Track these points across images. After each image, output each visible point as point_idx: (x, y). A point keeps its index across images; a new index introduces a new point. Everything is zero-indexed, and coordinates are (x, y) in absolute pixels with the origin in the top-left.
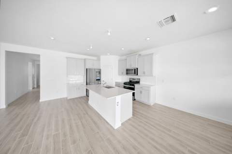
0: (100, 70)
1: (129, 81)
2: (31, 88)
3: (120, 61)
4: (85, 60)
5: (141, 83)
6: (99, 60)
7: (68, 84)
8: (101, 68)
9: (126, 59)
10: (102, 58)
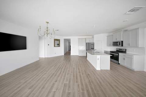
0: (94, 43)
1: (116, 51)
2: (67, 51)
3: (107, 36)
4: (85, 38)
5: (127, 52)
6: (93, 37)
7: (79, 50)
8: (94, 42)
9: (113, 35)
10: (95, 36)
